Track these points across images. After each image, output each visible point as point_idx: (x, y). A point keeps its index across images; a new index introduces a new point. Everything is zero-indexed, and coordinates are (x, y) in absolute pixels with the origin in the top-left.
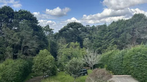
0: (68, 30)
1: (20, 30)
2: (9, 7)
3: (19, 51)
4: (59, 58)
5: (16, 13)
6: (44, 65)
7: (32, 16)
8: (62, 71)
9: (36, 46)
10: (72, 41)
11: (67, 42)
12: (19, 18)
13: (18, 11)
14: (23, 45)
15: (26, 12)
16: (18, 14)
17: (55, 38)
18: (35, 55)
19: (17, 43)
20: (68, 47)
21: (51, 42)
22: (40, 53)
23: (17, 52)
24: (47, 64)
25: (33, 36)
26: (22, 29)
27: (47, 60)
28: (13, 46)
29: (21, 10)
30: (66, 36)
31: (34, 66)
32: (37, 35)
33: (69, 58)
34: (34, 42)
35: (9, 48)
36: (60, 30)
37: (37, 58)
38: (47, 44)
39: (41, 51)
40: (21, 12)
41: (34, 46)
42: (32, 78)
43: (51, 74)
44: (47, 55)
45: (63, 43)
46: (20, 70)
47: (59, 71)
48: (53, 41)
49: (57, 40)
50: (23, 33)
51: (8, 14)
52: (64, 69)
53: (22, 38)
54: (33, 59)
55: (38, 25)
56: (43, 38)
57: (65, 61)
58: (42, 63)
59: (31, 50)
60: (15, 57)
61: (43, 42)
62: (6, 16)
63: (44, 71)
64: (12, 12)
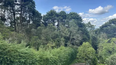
0: (110, 26)
1: (70, 26)
2: (64, 11)
3: (68, 41)
4: (100, 51)
5: (68, 15)
6: (86, 55)
7: (78, 16)
8: (102, 63)
9: (80, 38)
10: (114, 37)
11: (108, 37)
12: (69, 18)
13: (69, 13)
14: (71, 37)
15: (74, 14)
16: (69, 15)
17: (96, 33)
18: (79, 46)
19: (67, 36)
20: (109, 42)
21: (92, 36)
22: (83, 45)
23: (67, 42)
24: (89, 54)
25: (78, 31)
26: (71, 26)
27: (89, 51)
28: (65, 38)
29: (71, 13)
30: (107, 32)
31: (78, 54)
32: (81, 30)
33: (110, 52)
34: (79, 35)
35: (63, 39)
36: (101, 26)
37: (80, 48)
38: (89, 38)
39: (84, 43)
40: (71, 14)
41: (79, 39)
42: (76, 63)
43: (92, 63)
44: (88, 47)
45: (104, 38)
46: (69, 55)
47: (99, 63)
48: (94, 35)
49: (97, 35)
50: (71, 29)
51: (63, 16)
52: (105, 62)
53: (71, 32)
54: (77, 48)
55: (82, 23)
56: (85, 33)
57: (105, 55)
58: (84, 53)
59: (77, 41)
60: (66, 45)
61: (85, 36)
62: (62, 18)
63: (86, 59)
64: (65, 14)
